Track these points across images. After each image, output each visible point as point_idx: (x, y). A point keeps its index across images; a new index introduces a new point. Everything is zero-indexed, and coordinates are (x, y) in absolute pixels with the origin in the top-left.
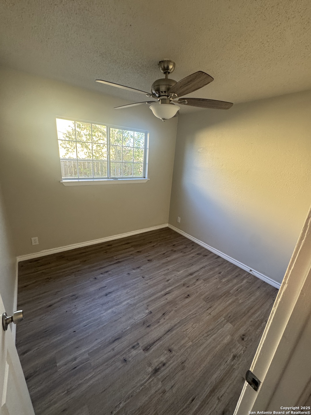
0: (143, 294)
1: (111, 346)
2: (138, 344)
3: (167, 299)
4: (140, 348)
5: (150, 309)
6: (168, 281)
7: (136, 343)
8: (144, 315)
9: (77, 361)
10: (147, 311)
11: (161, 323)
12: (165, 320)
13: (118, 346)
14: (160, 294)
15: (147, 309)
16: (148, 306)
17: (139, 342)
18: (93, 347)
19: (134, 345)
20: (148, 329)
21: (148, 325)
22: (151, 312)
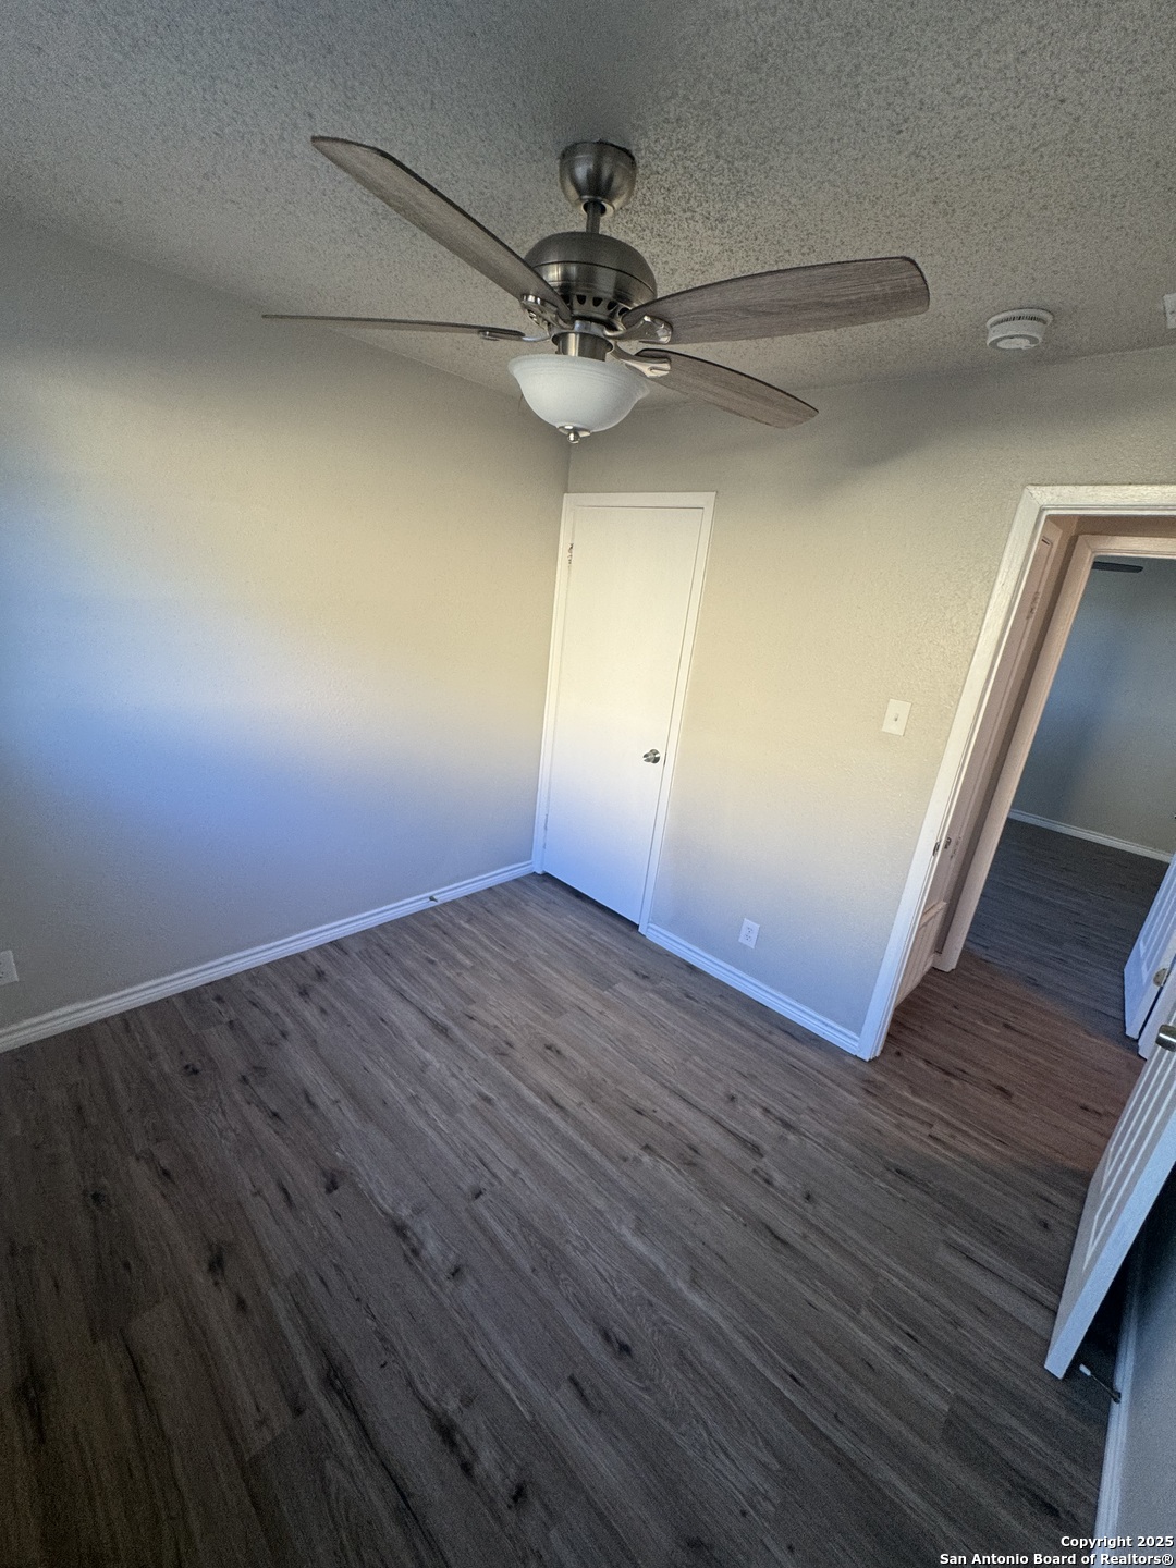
0: (580, 1181)
1: (799, 1247)
2: (755, 1171)
3: (580, 1104)
4: (761, 1165)
5: (633, 1150)
6: (488, 1100)
7: (755, 1177)
8: (663, 1166)
9: (895, 1341)
10: (646, 1159)
11: (670, 1119)
12: (658, 1109)
13: (789, 1228)
14: (562, 1125)
15: (637, 1160)
16: (625, 1160)
17: (748, 1169)
18: (833, 1304)
19: (762, 1182)
20: (702, 1148)
21: (691, 1153)
22: (647, 1148)
